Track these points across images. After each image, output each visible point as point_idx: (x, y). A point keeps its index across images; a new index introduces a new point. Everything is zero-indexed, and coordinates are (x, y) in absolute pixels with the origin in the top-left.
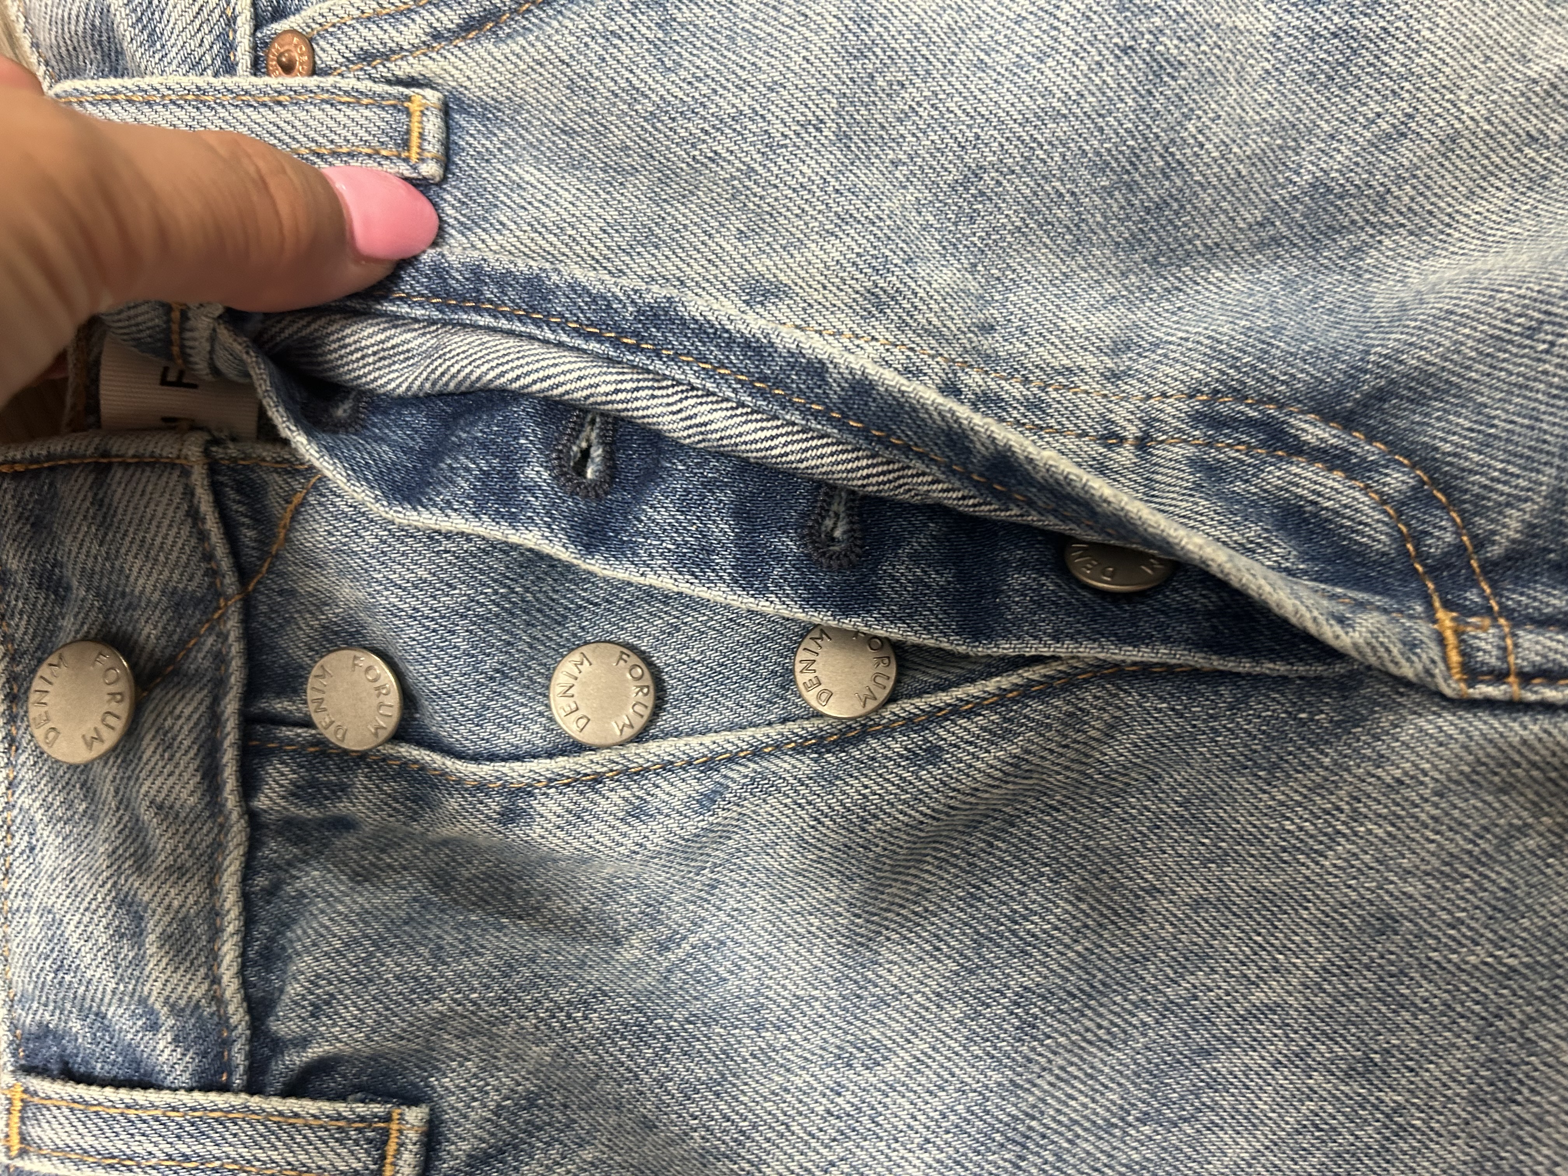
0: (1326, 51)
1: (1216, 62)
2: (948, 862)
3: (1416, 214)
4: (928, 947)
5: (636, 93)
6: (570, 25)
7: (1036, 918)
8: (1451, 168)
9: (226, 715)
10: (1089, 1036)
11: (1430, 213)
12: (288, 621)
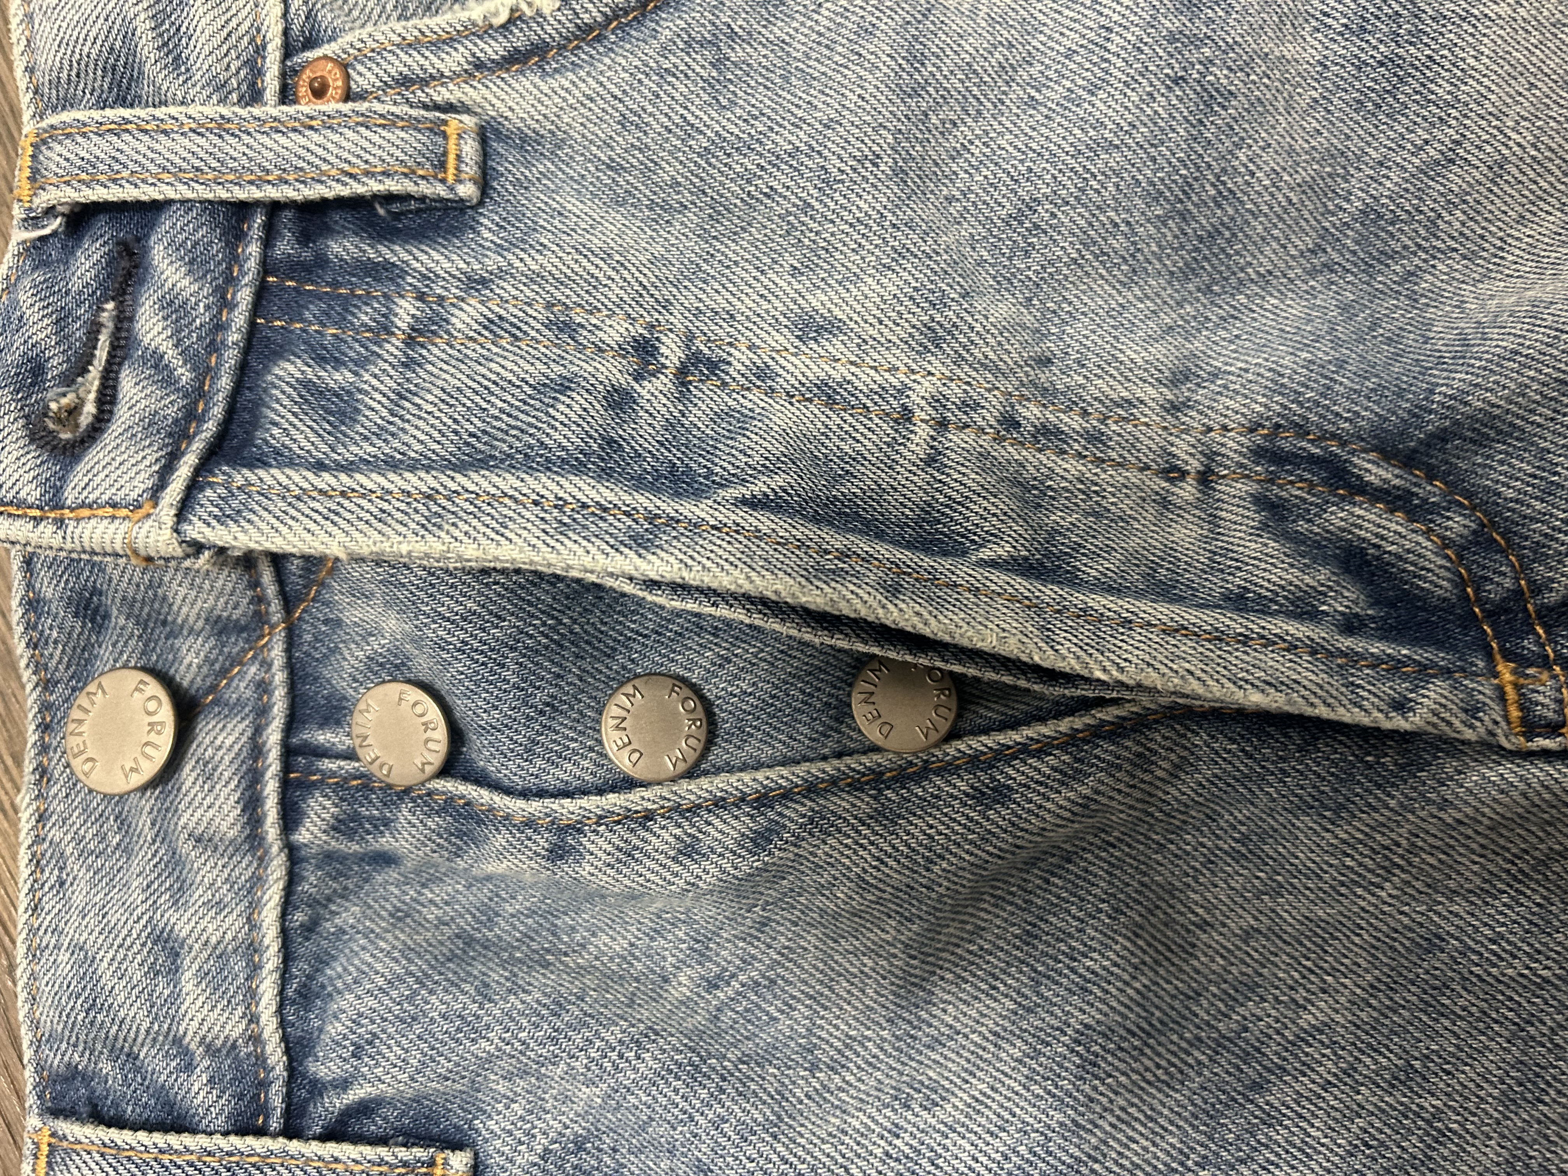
0: (1373, 80)
1: (1266, 91)
2: (1004, 899)
3: (1467, 239)
4: (984, 987)
5: (690, 130)
6: (624, 62)
7: (1095, 955)
8: (1500, 193)
9: (268, 746)
10: (1148, 1076)
11: (1482, 237)
12: (332, 651)
